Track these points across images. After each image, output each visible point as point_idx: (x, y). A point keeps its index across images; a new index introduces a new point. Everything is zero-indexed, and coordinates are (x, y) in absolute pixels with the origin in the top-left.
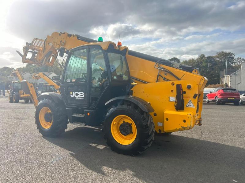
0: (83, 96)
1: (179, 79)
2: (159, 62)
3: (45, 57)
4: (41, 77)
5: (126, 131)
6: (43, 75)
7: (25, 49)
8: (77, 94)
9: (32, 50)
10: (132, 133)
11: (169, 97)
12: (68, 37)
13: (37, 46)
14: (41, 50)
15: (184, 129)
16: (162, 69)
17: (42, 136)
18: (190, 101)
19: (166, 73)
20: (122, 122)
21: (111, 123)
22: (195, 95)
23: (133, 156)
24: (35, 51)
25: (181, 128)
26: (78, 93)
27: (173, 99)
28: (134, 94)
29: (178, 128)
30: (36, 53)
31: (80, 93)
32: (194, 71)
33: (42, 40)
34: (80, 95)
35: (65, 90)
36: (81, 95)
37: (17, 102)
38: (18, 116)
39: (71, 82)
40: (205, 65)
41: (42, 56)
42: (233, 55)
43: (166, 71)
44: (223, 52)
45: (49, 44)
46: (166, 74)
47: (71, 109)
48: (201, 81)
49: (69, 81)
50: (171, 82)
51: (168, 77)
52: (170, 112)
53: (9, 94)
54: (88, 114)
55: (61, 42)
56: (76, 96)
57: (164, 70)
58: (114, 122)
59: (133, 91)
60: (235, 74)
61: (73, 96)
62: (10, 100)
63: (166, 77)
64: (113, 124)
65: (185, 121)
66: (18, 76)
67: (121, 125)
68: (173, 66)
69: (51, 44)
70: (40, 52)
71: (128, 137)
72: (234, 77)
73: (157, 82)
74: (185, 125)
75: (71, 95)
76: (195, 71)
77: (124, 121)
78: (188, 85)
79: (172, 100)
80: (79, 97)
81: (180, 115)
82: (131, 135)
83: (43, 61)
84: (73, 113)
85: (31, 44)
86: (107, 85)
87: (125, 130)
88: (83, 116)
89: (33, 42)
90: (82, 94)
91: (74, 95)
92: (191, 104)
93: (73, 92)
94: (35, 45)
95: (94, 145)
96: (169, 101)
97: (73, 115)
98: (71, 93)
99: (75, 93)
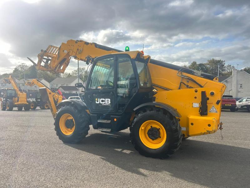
0: (110, 103)
1: (201, 87)
2: (181, 70)
3: (59, 64)
4: (34, 83)
5: (155, 136)
6: (37, 82)
7: (40, 56)
8: (102, 101)
9: (46, 57)
10: (160, 137)
11: (193, 103)
12: (85, 45)
13: (50, 53)
14: (54, 57)
15: (209, 132)
16: (185, 76)
17: (63, 142)
18: (213, 107)
19: (188, 80)
20: (149, 128)
21: (140, 128)
22: (218, 101)
23: (162, 159)
24: (49, 58)
25: (206, 131)
26: (104, 99)
27: (197, 105)
28: (157, 101)
29: (203, 132)
30: (50, 60)
31: (106, 99)
32: (214, 79)
33: (56, 48)
34: (106, 101)
35: (90, 97)
36: (108, 102)
37: (11, 110)
38: (24, 124)
39: (96, 89)
41: (56, 64)
42: (224, 63)
43: (188, 79)
44: (213, 60)
45: (63, 51)
46: (188, 82)
47: (96, 115)
48: (222, 88)
49: (94, 88)
50: (194, 89)
51: (190, 84)
52: (195, 117)
53: (2, 101)
54: (115, 120)
55: (78, 49)
56: (101, 103)
57: (187, 78)
58: (142, 128)
59: (155, 97)
60: (226, 81)
61: (99, 103)
62: (3, 107)
63: (188, 84)
64: (142, 129)
65: (209, 125)
66: (11, 83)
67: (149, 130)
68: (195, 74)
69: (66, 52)
70: (54, 59)
71: (155, 141)
73: (179, 89)
74: (210, 129)
75: (96, 102)
76: (216, 79)
77: (151, 126)
78: (211, 92)
79: (195, 106)
80: (105, 103)
81: (205, 120)
82: (159, 139)
83: (56, 68)
84: (98, 118)
85: (45, 51)
86: (135, 92)
87: (154, 134)
88: (109, 122)
89: (47, 49)
90: (108, 100)
91: (99, 101)
92: (214, 109)
93: (99, 99)
94: (50, 52)
95: (119, 150)
96: (192, 107)
97: (98, 121)
98: (96, 99)
99: (101, 99)
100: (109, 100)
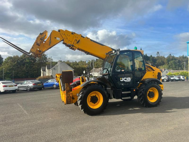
0: (130, 80)
1: (154, 70)
8: (125, 79)
26: (126, 78)
31: (128, 78)
34: (128, 79)
36: (129, 79)
39: (121, 72)
40: (28, 61)
47: (121, 89)
49: (119, 71)
51: (149, 69)
54: (134, 90)
56: (124, 80)
60: (54, 69)
61: (122, 80)
69: (58, 39)
72: (54, 71)
77: (149, 91)
80: (127, 81)
88: (130, 92)
91: (123, 80)
93: (123, 78)
97: (123, 93)
98: (121, 78)
99: (124, 78)
100: (130, 78)
